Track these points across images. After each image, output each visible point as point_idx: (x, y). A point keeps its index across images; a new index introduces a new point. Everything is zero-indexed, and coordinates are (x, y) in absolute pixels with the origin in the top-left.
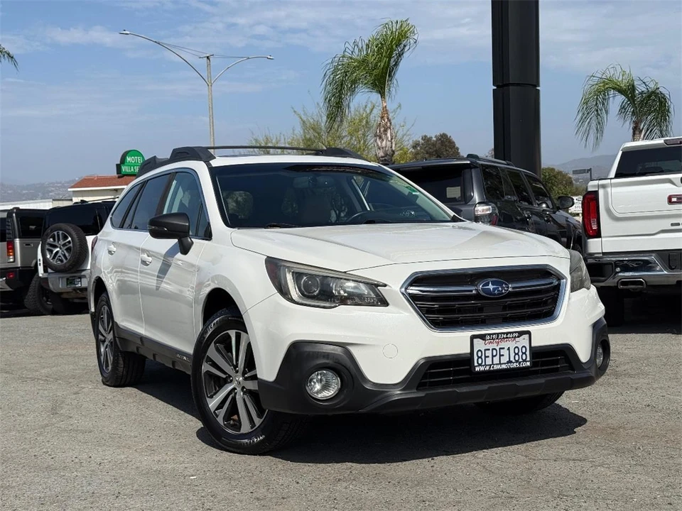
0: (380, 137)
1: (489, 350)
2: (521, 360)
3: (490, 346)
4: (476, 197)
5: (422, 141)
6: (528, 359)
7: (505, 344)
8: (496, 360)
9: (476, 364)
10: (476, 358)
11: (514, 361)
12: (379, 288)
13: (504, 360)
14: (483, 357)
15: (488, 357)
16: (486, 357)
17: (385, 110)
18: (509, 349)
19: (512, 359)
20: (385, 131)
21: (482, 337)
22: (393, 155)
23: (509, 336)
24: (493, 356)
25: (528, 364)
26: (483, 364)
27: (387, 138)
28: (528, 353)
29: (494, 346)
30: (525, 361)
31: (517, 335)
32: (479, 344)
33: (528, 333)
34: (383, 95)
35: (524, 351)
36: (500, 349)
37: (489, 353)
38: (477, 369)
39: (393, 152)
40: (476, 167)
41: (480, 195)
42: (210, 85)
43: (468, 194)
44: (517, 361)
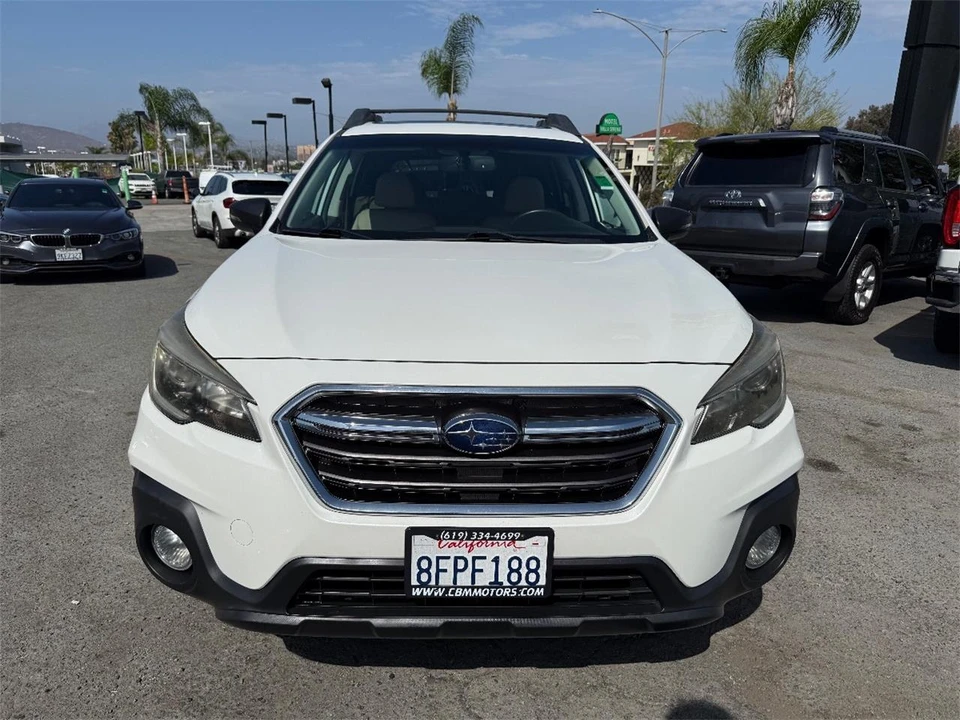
0: (781, 105)
1: (448, 558)
2: (523, 583)
3: (453, 552)
4: (818, 180)
5: (869, 111)
6: (542, 581)
7: (489, 551)
8: (464, 579)
9: (414, 582)
10: (415, 570)
11: (506, 583)
12: (249, 404)
13: (483, 579)
14: (433, 571)
15: (445, 571)
16: (439, 571)
17: (792, 75)
18: (496, 560)
19: (503, 578)
20: (787, 98)
21: (433, 533)
22: (791, 124)
23: (497, 536)
24: (456, 571)
25: (540, 592)
26: (433, 583)
27: (788, 106)
28: (543, 571)
29: (463, 551)
30: (533, 585)
31: (517, 535)
32: (423, 546)
33: (548, 533)
34: (791, 59)
35: (533, 564)
36: (474, 558)
37: (448, 565)
38: (417, 592)
39: (792, 120)
40: (827, 143)
41: (823, 178)
42: (665, 56)
43: (808, 175)
44: (513, 585)
